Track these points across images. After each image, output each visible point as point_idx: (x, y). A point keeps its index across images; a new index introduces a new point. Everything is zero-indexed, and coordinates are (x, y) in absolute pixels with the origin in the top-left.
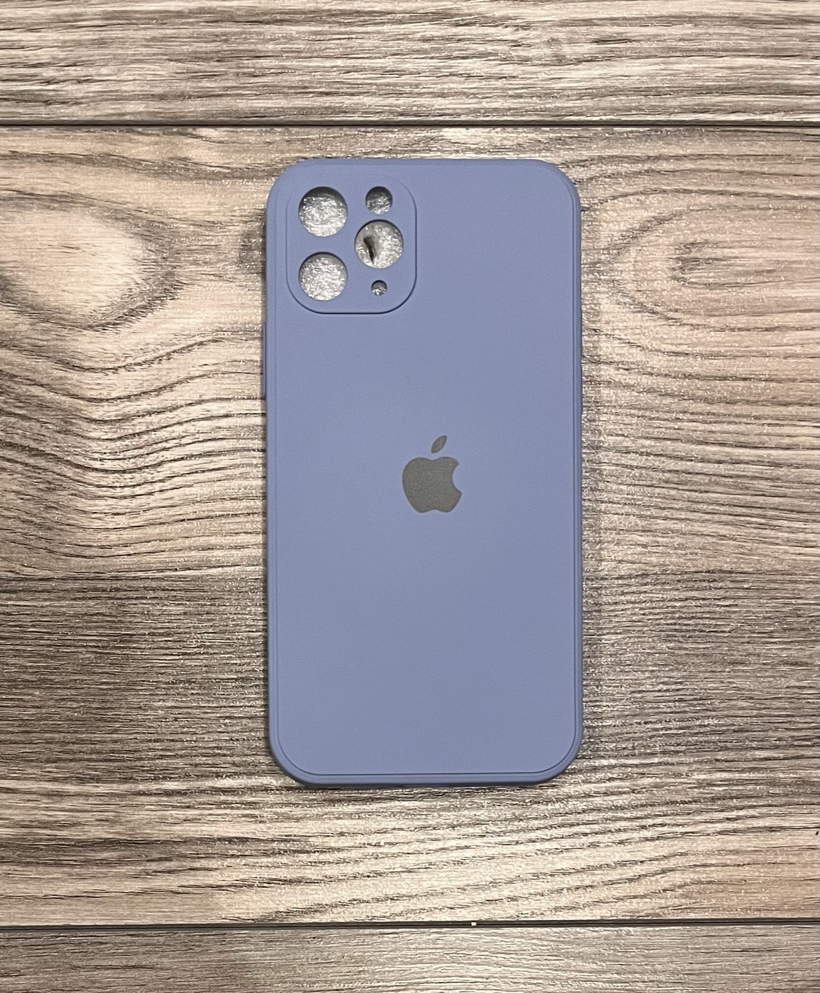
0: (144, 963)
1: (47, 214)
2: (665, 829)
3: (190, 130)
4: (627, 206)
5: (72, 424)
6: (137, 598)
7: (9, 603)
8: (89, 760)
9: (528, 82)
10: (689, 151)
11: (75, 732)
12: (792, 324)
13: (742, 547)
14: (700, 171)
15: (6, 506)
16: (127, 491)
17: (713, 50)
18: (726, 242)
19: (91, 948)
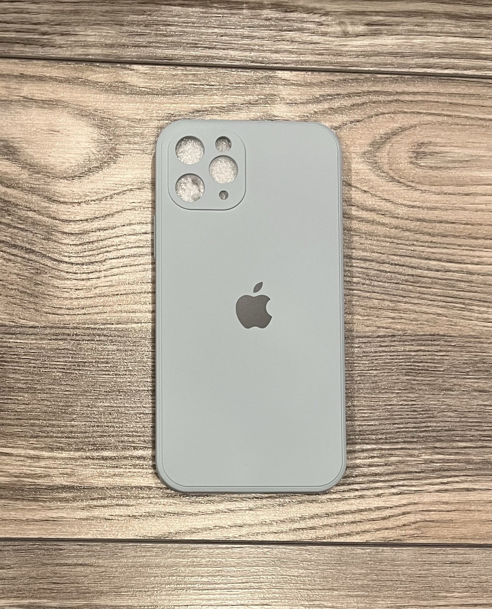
0: (87, 562)
1: (40, 111)
2: (405, 488)
3: (127, 66)
4: (384, 120)
5: (52, 235)
6: (88, 340)
7: (11, 341)
8: (56, 437)
9: (327, 46)
10: (421, 90)
11: (48, 420)
12: (480, 192)
13: (451, 321)
14: (427, 101)
15: (10, 282)
16: (84, 276)
17: (435, 32)
18: (442, 143)
19: (54, 553)
